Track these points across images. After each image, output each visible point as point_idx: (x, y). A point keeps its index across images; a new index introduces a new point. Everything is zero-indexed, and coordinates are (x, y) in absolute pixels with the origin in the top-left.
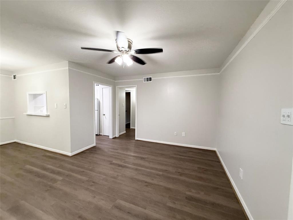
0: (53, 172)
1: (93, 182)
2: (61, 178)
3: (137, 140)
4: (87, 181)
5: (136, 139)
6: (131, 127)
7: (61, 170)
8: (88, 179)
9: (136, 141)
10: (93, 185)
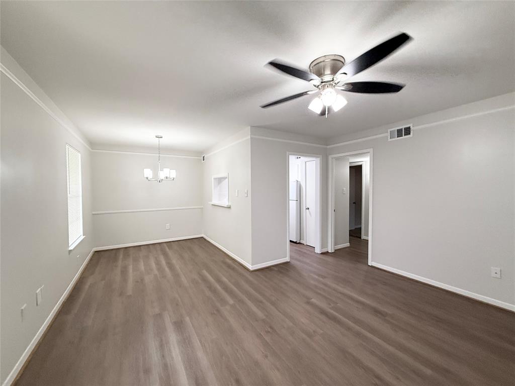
0: (226, 289)
1: (271, 327)
2: (231, 302)
3: (372, 267)
4: (263, 321)
5: (369, 264)
6: (363, 237)
7: (235, 289)
8: (264, 317)
9: (370, 268)
10: (269, 332)
